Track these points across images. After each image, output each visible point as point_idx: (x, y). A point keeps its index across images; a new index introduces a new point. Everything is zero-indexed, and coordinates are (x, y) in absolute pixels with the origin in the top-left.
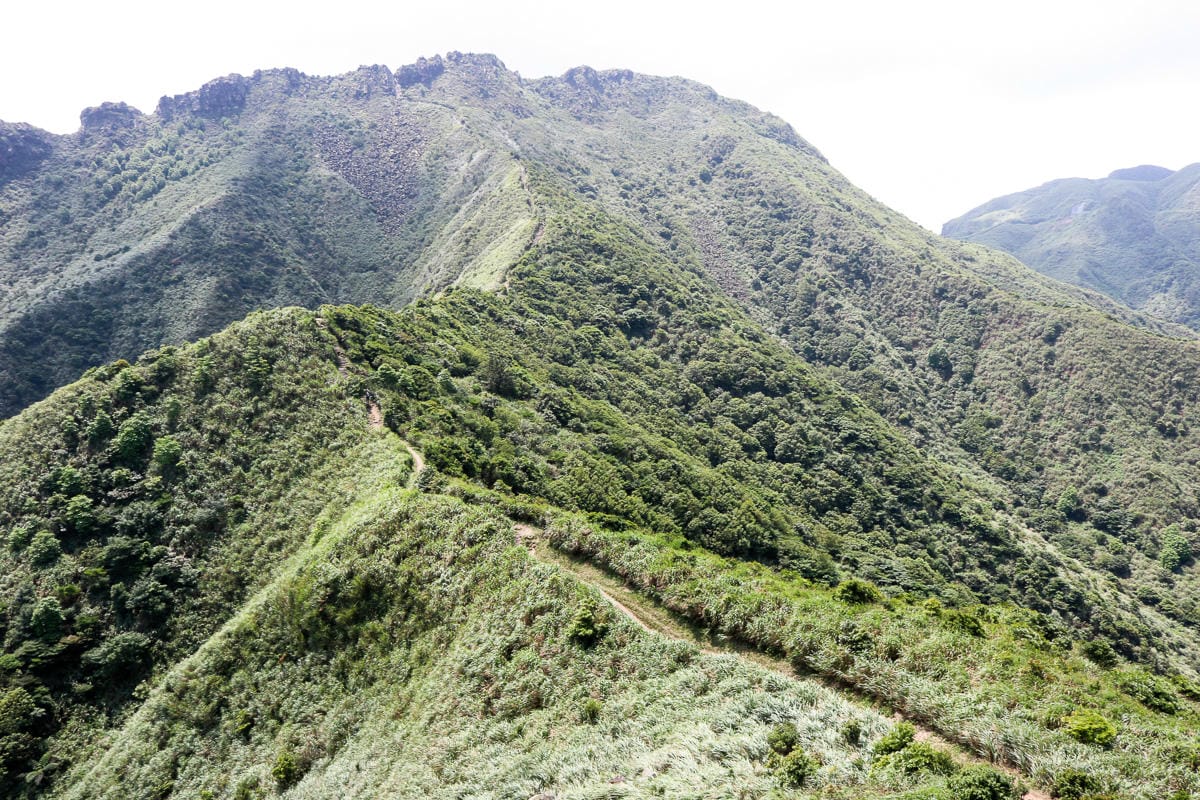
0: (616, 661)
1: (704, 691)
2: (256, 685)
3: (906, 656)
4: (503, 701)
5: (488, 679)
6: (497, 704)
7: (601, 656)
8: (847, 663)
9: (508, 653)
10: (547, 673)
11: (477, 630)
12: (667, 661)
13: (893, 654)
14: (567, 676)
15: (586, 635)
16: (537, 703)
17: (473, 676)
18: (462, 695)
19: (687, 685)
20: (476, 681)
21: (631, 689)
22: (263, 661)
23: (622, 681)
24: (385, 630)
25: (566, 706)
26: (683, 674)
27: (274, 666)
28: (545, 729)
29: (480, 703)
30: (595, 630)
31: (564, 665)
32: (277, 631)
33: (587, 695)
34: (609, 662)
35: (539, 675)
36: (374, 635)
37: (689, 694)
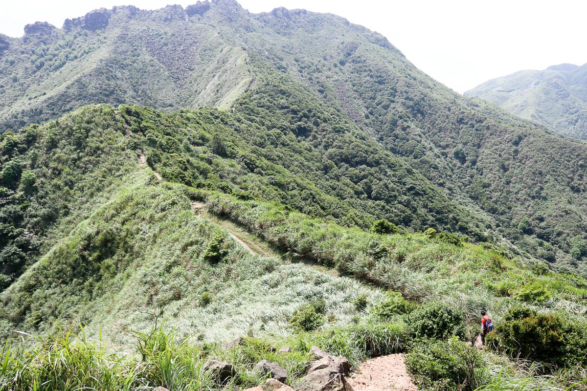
0: (229, 271)
1: (276, 285)
2: (45, 297)
3: (408, 259)
4: (159, 296)
5: (154, 285)
6: (155, 298)
7: (221, 268)
8: (371, 265)
9: (168, 269)
10: (187, 279)
11: (155, 257)
12: (259, 269)
13: (401, 259)
14: (198, 280)
15: (213, 256)
16: (178, 297)
17: (146, 283)
18: (137, 294)
19: (265, 282)
20: (147, 286)
21: (234, 286)
22: (51, 283)
23: (230, 282)
24: (114, 263)
25: (193, 297)
26: (267, 276)
27: (56, 286)
28: (177, 311)
29: (147, 299)
30: (219, 254)
31: (198, 274)
32: (60, 267)
33: (206, 290)
34: (225, 271)
35: (182, 279)
36: (108, 267)
37: (266, 287)
